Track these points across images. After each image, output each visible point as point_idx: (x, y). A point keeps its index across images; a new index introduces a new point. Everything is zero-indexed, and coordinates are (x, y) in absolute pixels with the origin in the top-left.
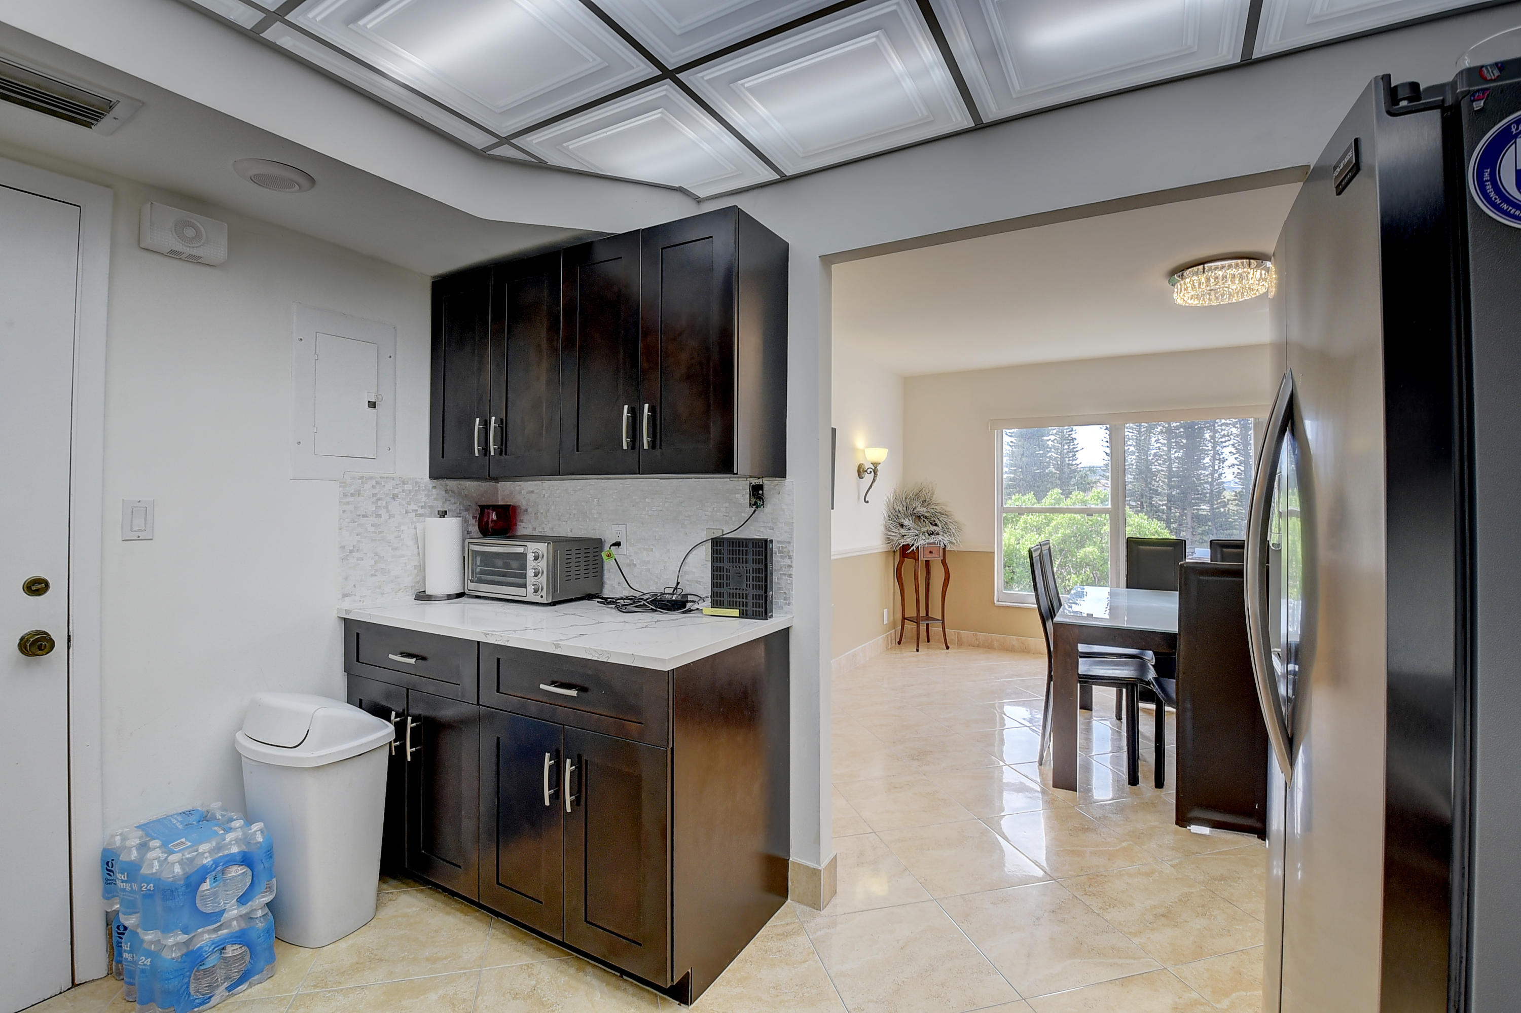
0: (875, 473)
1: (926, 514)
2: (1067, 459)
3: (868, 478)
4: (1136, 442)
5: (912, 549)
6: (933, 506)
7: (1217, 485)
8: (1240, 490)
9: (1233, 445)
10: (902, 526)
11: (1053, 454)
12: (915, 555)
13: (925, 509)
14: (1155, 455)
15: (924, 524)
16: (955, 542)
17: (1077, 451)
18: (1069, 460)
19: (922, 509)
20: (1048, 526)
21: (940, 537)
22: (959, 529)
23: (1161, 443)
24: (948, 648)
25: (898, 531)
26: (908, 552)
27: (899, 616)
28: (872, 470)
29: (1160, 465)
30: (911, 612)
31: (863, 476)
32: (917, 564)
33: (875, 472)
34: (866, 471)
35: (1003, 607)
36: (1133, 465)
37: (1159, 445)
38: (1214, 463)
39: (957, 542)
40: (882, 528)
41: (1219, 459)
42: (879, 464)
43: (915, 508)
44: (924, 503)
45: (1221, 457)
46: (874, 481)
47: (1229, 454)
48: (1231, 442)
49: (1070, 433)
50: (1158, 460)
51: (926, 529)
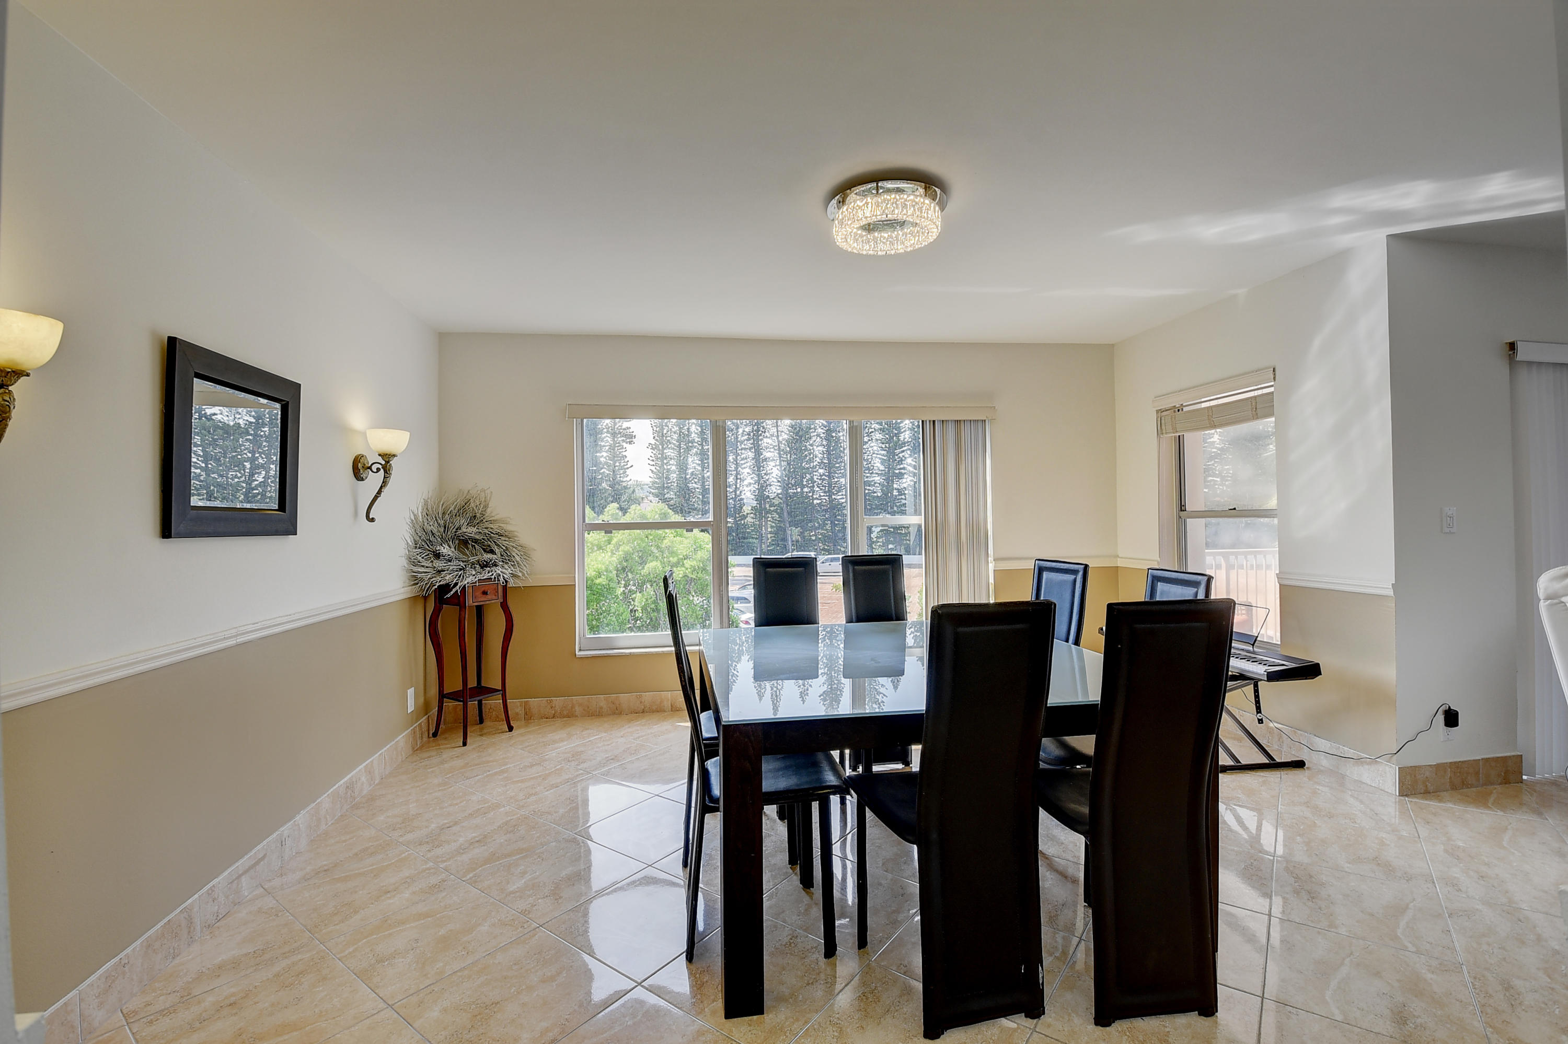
0: (385, 472)
1: (477, 537)
2: (618, 476)
3: (374, 480)
4: (677, 462)
5: (454, 590)
6: (486, 525)
7: (739, 501)
8: (755, 505)
9: (750, 468)
10: (437, 556)
11: (605, 470)
12: (459, 600)
13: (474, 530)
14: (692, 474)
15: (474, 552)
16: (520, 574)
17: (628, 468)
18: (620, 477)
19: (470, 529)
20: (610, 543)
21: (499, 570)
22: (526, 555)
23: (696, 463)
24: (511, 729)
25: (430, 565)
26: (449, 595)
27: (434, 691)
28: (380, 466)
29: (695, 483)
30: (454, 684)
31: (364, 476)
32: (463, 614)
33: (387, 469)
34: (370, 468)
35: (587, 658)
36: (674, 482)
37: (695, 465)
38: (736, 482)
39: (523, 575)
40: (404, 562)
41: (740, 479)
42: (394, 456)
43: (459, 528)
44: (473, 520)
45: (742, 476)
46: (384, 483)
47: (747, 475)
48: (748, 464)
49: (621, 450)
50: (694, 478)
51: (476, 558)
